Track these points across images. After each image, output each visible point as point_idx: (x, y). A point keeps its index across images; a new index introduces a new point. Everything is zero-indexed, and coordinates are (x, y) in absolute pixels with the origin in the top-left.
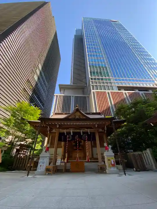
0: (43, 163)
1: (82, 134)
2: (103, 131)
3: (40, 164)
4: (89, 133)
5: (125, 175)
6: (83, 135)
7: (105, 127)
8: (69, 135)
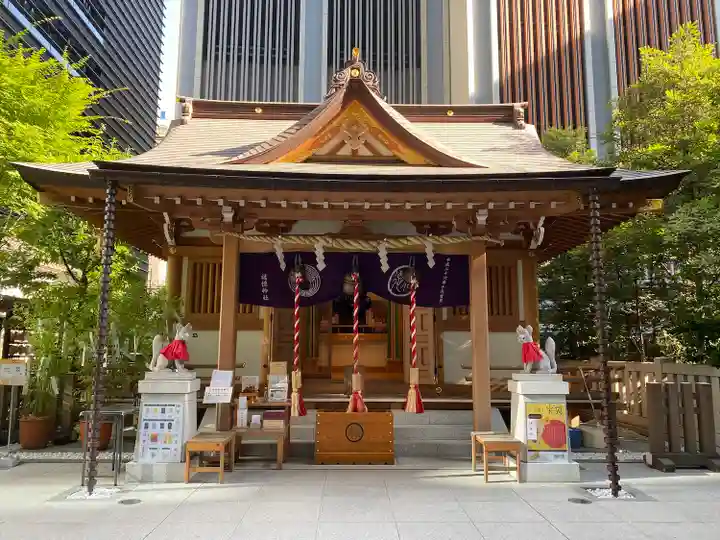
0: (166, 423)
1: (385, 268)
2: (520, 237)
3: (151, 431)
4: (431, 264)
5: (615, 494)
6: (389, 272)
7: (536, 225)
8: (303, 270)
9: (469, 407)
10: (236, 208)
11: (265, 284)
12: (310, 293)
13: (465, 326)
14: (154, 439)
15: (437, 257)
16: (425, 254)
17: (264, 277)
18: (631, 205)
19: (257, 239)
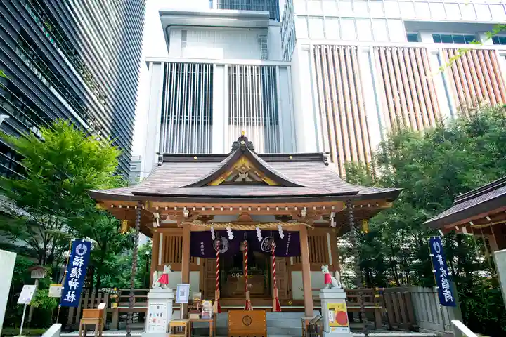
0: (160, 314)
2: (326, 222)
3: (152, 318)
7: (330, 216)
9: (303, 310)
10: (190, 210)
11: (202, 246)
12: (224, 251)
13: (300, 268)
14: (154, 321)
15: (285, 232)
16: (278, 232)
17: (202, 243)
18: (377, 205)
19: (199, 225)
